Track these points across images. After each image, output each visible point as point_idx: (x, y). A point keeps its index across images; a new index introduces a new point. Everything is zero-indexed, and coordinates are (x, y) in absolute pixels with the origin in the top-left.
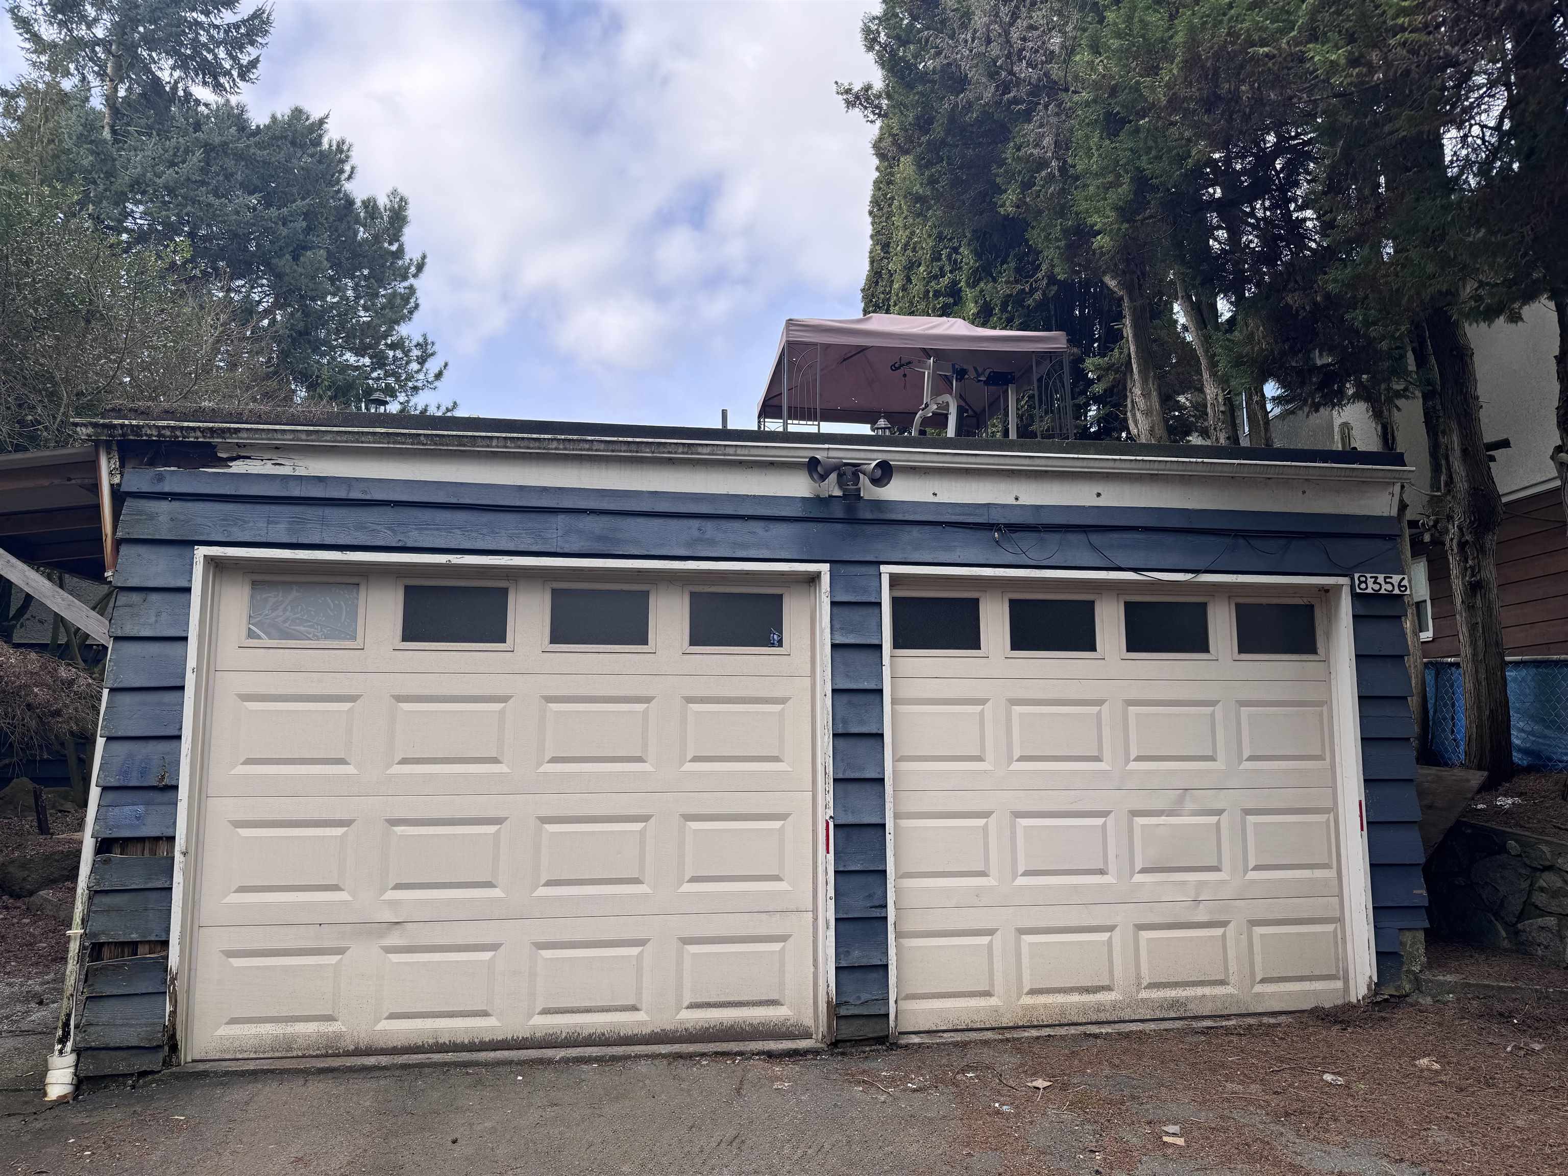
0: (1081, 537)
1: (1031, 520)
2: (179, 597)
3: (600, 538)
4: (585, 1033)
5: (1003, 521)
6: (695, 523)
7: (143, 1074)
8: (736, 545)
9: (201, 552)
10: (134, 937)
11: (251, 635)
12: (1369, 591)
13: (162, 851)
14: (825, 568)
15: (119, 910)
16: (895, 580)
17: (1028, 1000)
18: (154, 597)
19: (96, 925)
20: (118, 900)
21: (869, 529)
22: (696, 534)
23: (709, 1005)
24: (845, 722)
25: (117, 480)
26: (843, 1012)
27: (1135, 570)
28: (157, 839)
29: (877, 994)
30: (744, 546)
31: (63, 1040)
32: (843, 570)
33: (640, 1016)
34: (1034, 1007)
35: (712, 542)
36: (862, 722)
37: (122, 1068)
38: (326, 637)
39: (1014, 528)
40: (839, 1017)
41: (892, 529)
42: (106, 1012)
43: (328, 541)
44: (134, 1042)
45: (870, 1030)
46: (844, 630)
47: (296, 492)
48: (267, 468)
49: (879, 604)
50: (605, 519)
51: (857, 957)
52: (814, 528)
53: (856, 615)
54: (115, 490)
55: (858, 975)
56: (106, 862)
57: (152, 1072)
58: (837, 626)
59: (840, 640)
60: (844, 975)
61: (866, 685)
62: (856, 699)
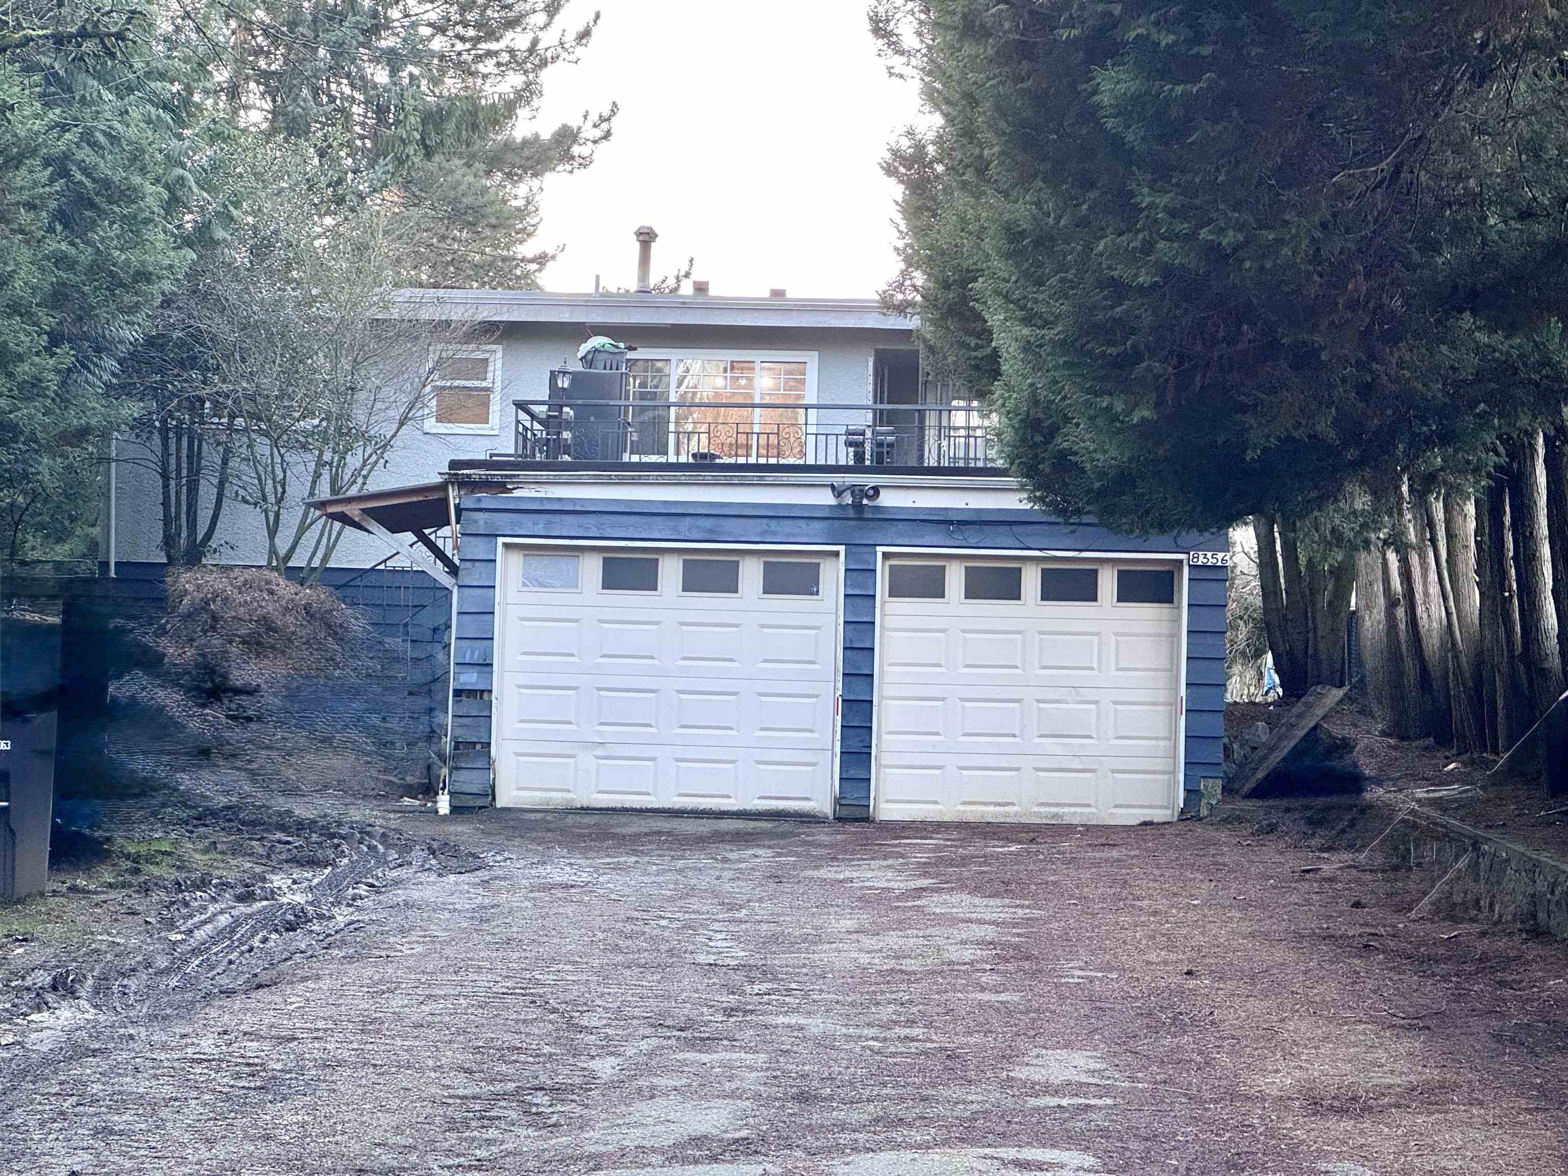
0: (1008, 528)
1: (974, 518)
2: (491, 565)
3: (711, 531)
4: (702, 808)
5: (955, 518)
6: (764, 521)
7: (480, 808)
8: (789, 535)
9: (501, 540)
10: (474, 740)
11: (524, 585)
12: (1200, 563)
13: (486, 696)
14: (841, 549)
15: (466, 726)
16: (886, 556)
17: (962, 808)
18: (477, 564)
19: (459, 732)
20: (465, 720)
21: (871, 524)
22: (766, 528)
23: (770, 798)
24: (851, 641)
25: (457, 501)
26: (843, 802)
27: (1040, 550)
28: (482, 691)
29: (864, 794)
30: (792, 535)
31: (443, 789)
32: (854, 549)
33: (732, 801)
34: (965, 812)
35: (775, 533)
36: (862, 641)
37: (471, 804)
38: (563, 586)
39: (960, 523)
40: (841, 805)
41: (885, 524)
42: (462, 776)
43: (565, 534)
44: (476, 791)
45: (858, 813)
46: (853, 586)
47: (547, 507)
48: (533, 494)
49: (875, 571)
50: (711, 520)
51: (852, 773)
52: (837, 523)
53: (860, 577)
54: (457, 507)
55: (854, 783)
56: (458, 702)
57: (485, 807)
58: (849, 583)
59: (850, 592)
60: (843, 782)
61: (865, 619)
62: (858, 627)
